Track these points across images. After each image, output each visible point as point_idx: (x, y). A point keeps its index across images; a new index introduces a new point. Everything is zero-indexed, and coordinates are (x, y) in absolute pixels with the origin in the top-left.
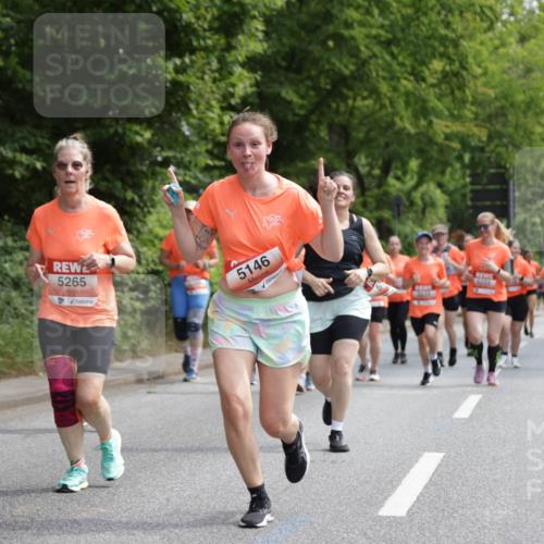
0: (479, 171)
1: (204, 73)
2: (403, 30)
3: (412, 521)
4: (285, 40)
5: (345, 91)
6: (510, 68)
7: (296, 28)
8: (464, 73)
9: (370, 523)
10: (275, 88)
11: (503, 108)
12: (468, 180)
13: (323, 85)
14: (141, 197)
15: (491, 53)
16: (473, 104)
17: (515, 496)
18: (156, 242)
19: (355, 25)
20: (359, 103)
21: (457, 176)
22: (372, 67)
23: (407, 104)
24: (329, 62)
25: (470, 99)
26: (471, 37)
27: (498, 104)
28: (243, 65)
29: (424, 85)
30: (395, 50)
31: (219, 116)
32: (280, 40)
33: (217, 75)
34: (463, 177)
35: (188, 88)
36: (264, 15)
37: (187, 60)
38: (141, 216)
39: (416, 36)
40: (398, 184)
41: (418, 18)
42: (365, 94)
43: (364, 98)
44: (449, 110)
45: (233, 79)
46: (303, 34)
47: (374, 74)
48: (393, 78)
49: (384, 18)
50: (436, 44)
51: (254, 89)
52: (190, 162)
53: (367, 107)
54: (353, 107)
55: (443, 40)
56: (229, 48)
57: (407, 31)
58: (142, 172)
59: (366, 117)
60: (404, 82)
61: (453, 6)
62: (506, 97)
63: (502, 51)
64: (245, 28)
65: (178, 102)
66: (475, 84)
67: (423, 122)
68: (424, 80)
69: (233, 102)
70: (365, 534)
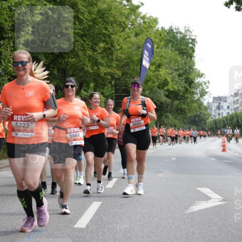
0: (118, 88)
1: (7, 48)
2: (88, 31)
3: (87, 230)
6: (131, 47)
8: (113, 48)
9: (71, 230)
11: (128, 62)
12: (114, 91)
15: (123, 41)
16: (116, 61)
17: (130, 219)
20: (70, 60)
21: (109, 90)
23: (89, 60)
25: (115, 59)
26: (116, 34)
27: (126, 61)
29: (96, 53)
30: (85, 39)
33: (13, 49)
34: (112, 90)
39: (94, 33)
40: (85, 93)
41: (94, 26)
42: (72, 57)
44: (106, 63)
47: (77, 48)
48: (84, 50)
49: (81, 26)
50: (102, 37)
53: (73, 61)
54: (68, 62)
55: (104, 35)
57: (90, 31)
59: (73, 66)
60: (88, 52)
61: (109, 21)
62: (129, 58)
63: (128, 39)
66: (117, 53)
67: (96, 68)
68: (96, 51)
70: (69, 235)
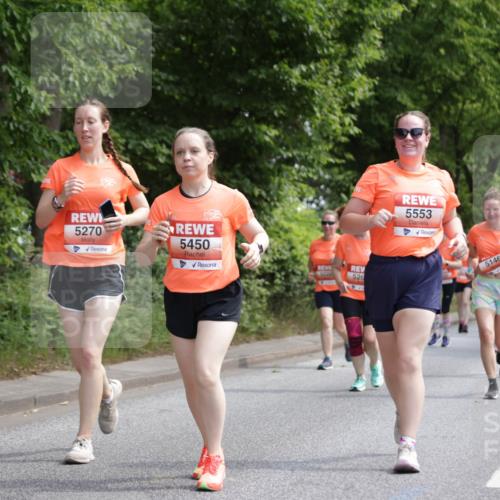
1: (327, 78)
4: (400, 48)
5: (455, 95)
7: (410, 37)
10: (391, 93)
13: (434, 90)
14: (268, 192)
18: (282, 233)
19: (465, 34)
20: (468, 106)
22: (480, 73)
24: (440, 68)
28: (362, 71)
31: (340, 118)
32: (396, 48)
33: (339, 81)
35: (313, 93)
36: (382, 25)
37: (312, 67)
38: (268, 210)
42: (474, 98)
43: (473, 102)
45: (353, 84)
46: (417, 42)
47: (483, 79)
49: (492, 28)
51: (372, 93)
52: (313, 160)
53: (476, 110)
54: (463, 110)
56: (350, 55)
58: (269, 169)
59: (474, 119)
64: (364, 36)
65: (303, 105)
69: (353, 105)
